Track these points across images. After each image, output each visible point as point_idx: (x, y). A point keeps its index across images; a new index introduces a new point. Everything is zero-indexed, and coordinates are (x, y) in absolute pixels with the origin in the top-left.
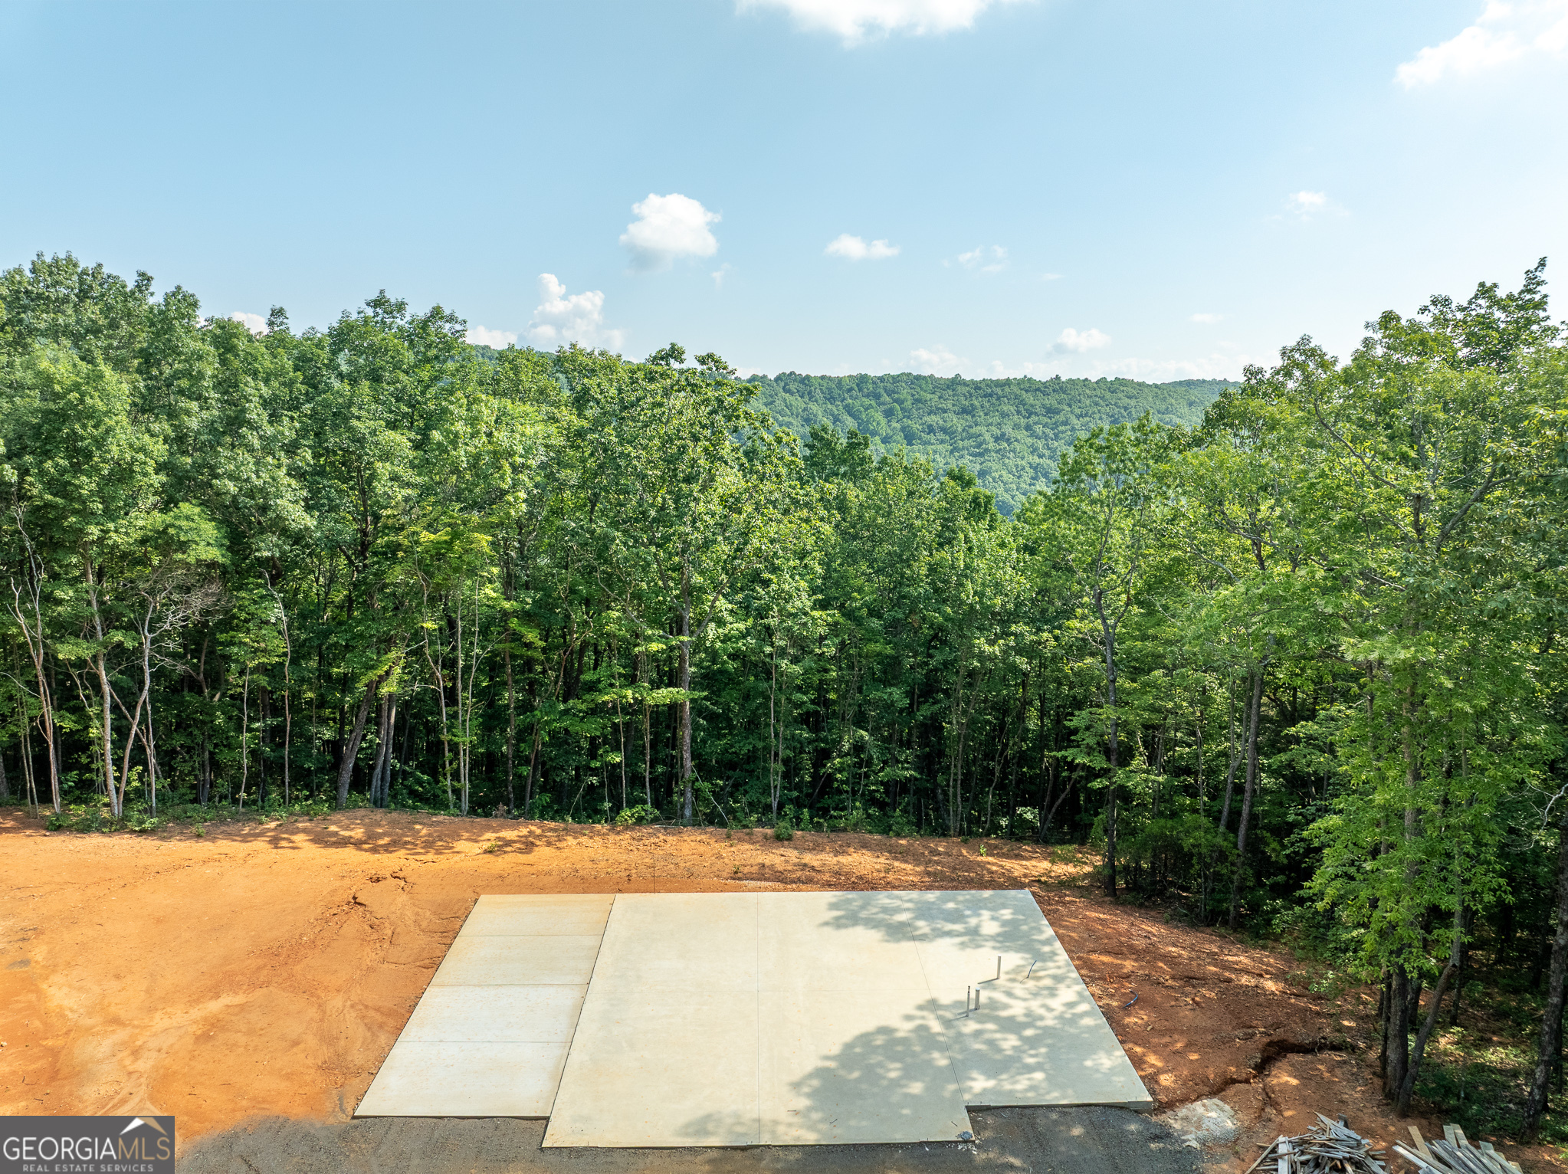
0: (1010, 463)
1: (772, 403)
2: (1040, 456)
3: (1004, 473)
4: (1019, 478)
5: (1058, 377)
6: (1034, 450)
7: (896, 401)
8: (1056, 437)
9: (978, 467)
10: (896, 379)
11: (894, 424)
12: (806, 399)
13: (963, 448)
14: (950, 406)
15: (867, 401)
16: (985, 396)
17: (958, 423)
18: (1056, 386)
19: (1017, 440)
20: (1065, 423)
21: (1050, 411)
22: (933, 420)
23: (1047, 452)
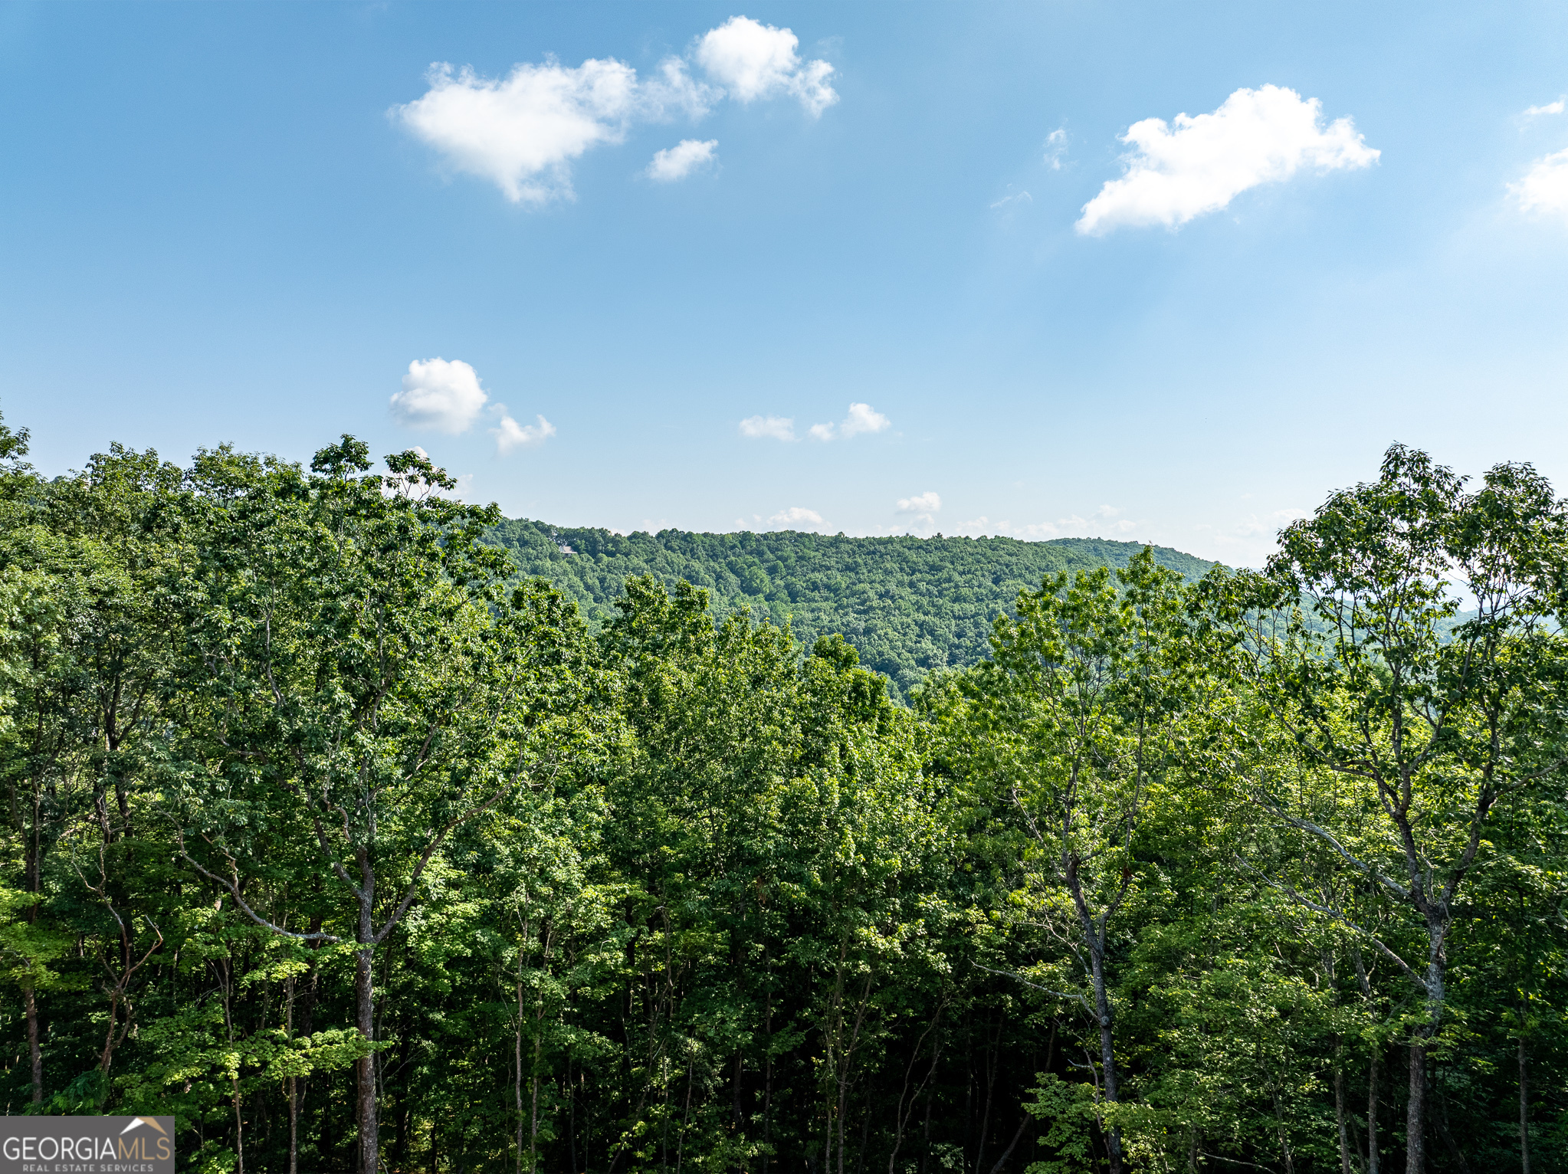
0: (896, 620)
1: (652, 560)
2: (926, 614)
3: (889, 631)
4: (905, 635)
5: (939, 536)
6: (919, 608)
7: (779, 558)
8: (941, 594)
9: (863, 624)
10: (779, 537)
11: (778, 582)
12: (689, 556)
13: (848, 606)
14: (833, 563)
15: (750, 559)
16: (868, 554)
17: (841, 580)
18: (938, 544)
19: (901, 598)
20: (949, 580)
21: (934, 568)
22: (818, 577)
23: (932, 610)
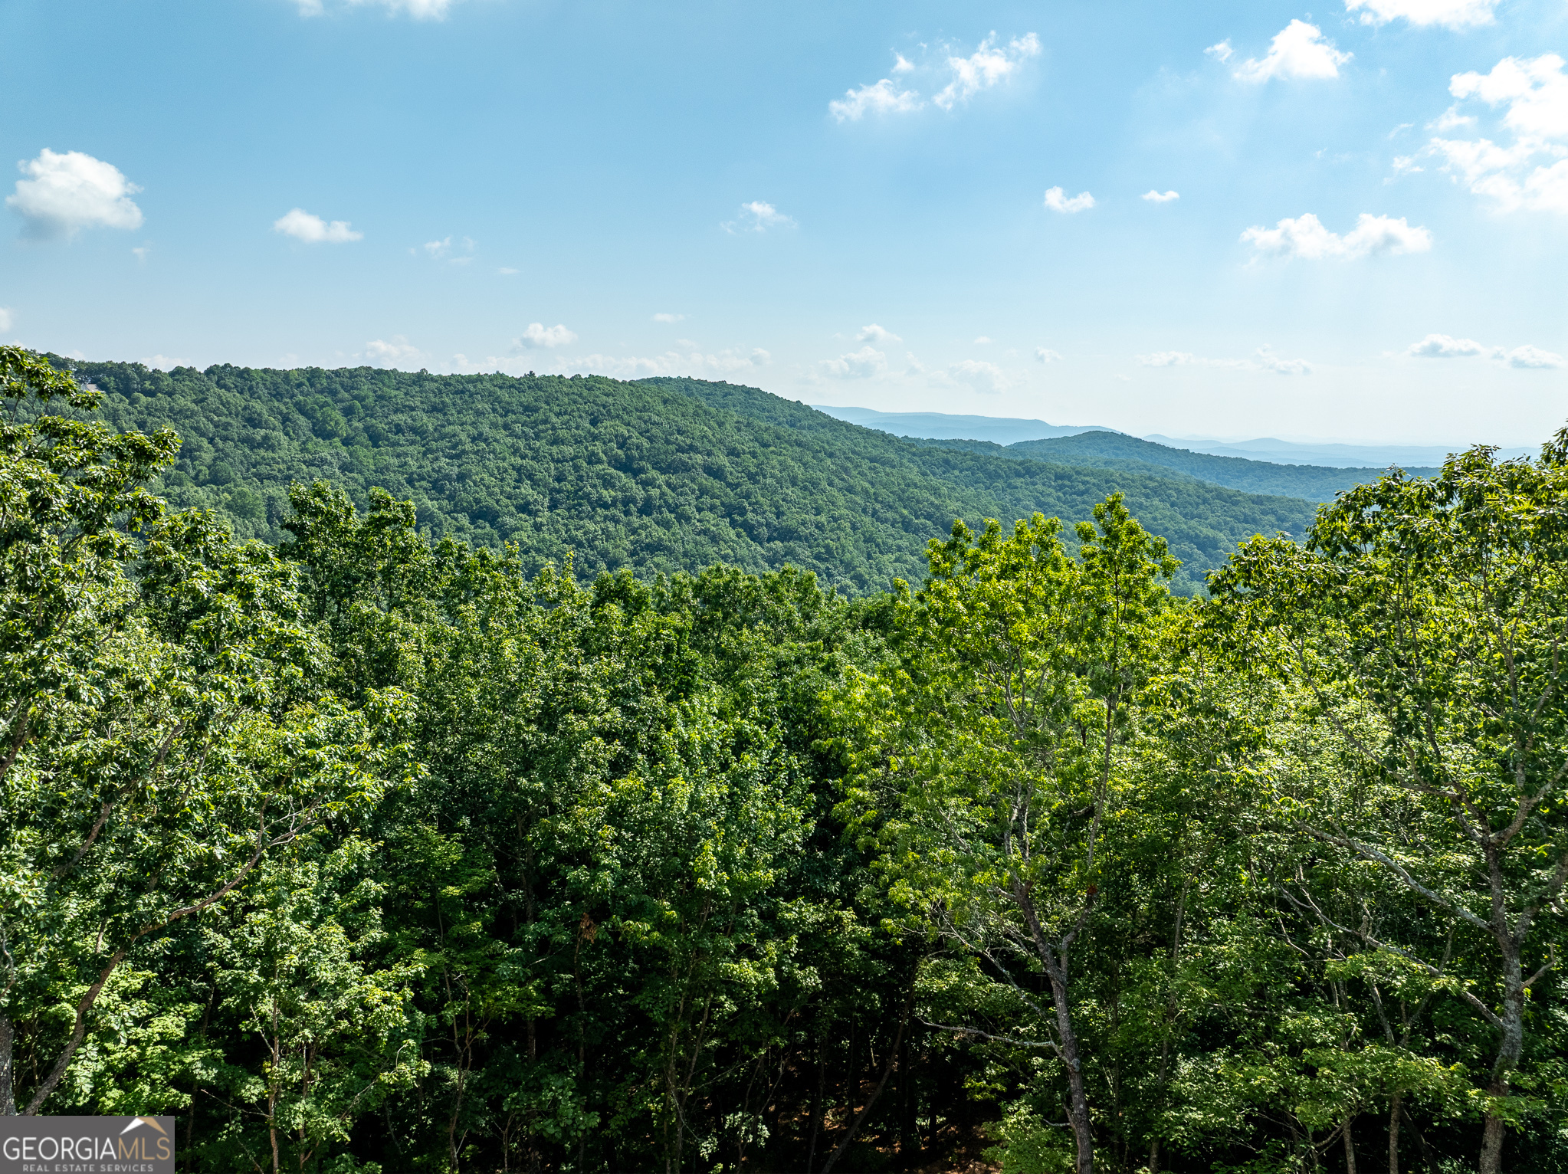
0: (491, 465)
1: (203, 400)
2: (523, 457)
3: (486, 476)
4: (502, 480)
5: (532, 374)
6: (516, 451)
7: (355, 397)
8: (537, 437)
9: (456, 470)
10: (353, 374)
11: (356, 424)
12: (247, 396)
13: (437, 450)
14: (418, 404)
15: (321, 398)
16: (456, 393)
17: (429, 422)
18: (531, 382)
19: (496, 440)
20: (545, 422)
21: (528, 409)
22: (401, 418)
23: (529, 453)
